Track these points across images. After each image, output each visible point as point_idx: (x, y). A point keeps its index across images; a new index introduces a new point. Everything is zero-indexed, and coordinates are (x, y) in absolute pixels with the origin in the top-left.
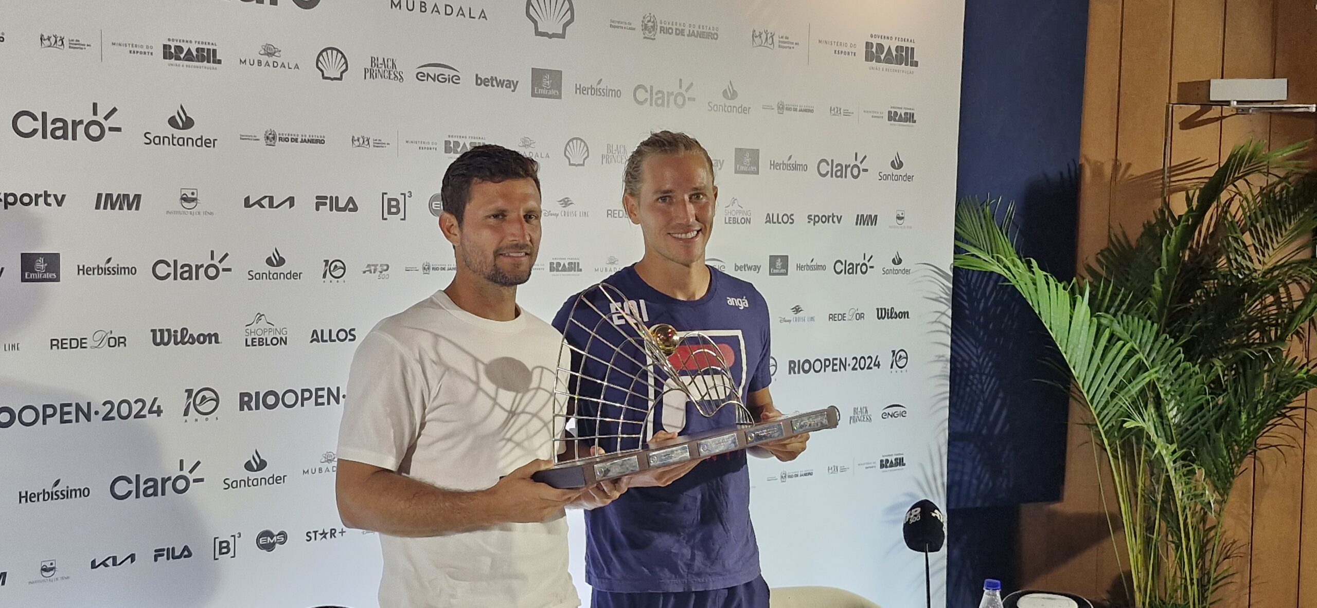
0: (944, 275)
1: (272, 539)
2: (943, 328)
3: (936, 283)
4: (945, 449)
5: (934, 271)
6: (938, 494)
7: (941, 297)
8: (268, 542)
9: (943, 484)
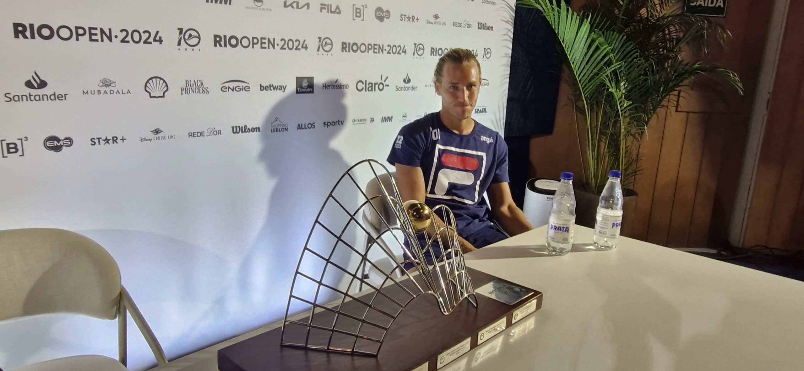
0: (511, 8)
1: (58, 142)
2: (509, 39)
3: (507, 12)
4: (505, 105)
5: (507, 6)
6: (501, 128)
7: (509, 21)
8: (55, 145)
9: (503, 123)
